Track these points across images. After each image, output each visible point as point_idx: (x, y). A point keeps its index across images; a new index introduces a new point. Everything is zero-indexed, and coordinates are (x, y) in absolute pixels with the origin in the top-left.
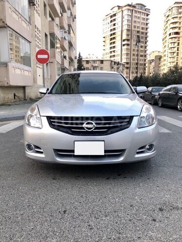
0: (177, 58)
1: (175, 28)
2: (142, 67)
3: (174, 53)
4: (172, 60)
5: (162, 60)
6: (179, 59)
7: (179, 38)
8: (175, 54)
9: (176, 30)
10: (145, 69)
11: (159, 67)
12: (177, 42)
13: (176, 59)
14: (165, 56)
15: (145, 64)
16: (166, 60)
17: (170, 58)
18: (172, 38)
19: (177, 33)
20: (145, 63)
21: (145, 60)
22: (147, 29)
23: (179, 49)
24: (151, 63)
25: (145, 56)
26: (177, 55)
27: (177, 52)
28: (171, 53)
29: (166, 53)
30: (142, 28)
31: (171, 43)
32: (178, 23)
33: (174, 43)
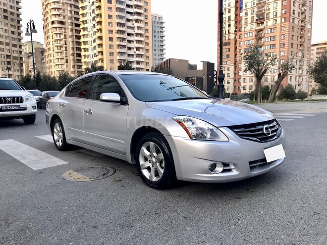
0: (66, 53)
1: (59, 15)
2: (18, 61)
3: (61, 47)
4: (59, 56)
5: (46, 54)
6: (68, 55)
7: (65, 29)
8: (63, 49)
9: (61, 19)
10: (21, 65)
11: (43, 63)
12: (64, 33)
13: (64, 55)
14: (49, 49)
15: (21, 58)
16: (52, 55)
17: (58, 52)
18: (56, 28)
19: (62, 23)
20: (21, 56)
21: (21, 52)
22: (18, 9)
23: (67, 43)
24: (29, 57)
25: (20, 46)
26: (66, 50)
27: (64, 46)
28: (57, 46)
29: (51, 46)
30: (11, 7)
31: (56, 34)
32: (61, 11)
33: (60, 34)
